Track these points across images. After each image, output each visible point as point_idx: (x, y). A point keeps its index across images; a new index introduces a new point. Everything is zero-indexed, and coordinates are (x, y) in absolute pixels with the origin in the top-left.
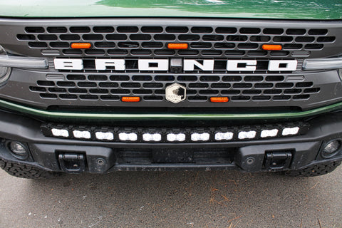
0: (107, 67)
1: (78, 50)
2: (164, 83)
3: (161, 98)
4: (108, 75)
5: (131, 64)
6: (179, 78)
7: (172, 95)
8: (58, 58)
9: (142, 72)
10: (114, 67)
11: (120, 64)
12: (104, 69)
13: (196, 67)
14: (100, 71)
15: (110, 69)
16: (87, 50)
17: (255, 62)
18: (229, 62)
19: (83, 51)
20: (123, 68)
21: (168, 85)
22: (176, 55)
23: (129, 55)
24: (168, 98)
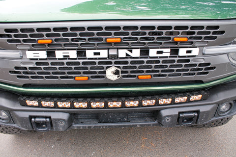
0: (64, 56)
1: (43, 45)
2: (105, 66)
3: (103, 77)
4: (65, 61)
5: (81, 53)
6: (116, 63)
7: (110, 74)
8: (28, 50)
9: (89, 59)
10: (69, 56)
11: (73, 54)
12: (62, 57)
13: (127, 55)
14: (59, 59)
15: (66, 57)
16: (49, 45)
17: (169, 50)
18: (151, 50)
19: (47, 45)
20: (75, 56)
21: (108, 68)
22: (113, 46)
23: (80, 47)
24: (108, 77)
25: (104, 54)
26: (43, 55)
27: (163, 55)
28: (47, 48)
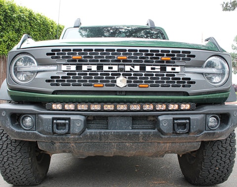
0: (88, 69)
1: (74, 60)
2: (116, 77)
4: (88, 73)
5: (100, 68)
6: (123, 74)
8: (64, 64)
9: (105, 71)
10: (91, 69)
11: (94, 68)
12: (86, 70)
14: (84, 71)
15: (89, 70)
17: (159, 67)
18: (147, 67)
20: (96, 69)
22: (122, 63)
23: (99, 62)
24: (118, 85)
25: (115, 68)
26: (73, 68)
27: (156, 70)
28: (78, 62)
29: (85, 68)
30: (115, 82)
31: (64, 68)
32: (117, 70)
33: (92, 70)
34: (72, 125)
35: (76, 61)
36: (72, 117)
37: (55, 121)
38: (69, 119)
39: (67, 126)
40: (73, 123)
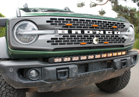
0: (76, 33)
2: (92, 38)
4: (76, 35)
7: (95, 41)
11: (79, 32)
12: (75, 33)
14: (73, 34)
15: (77, 33)
17: (112, 32)
21: (93, 38)
22: (94, 29)
23: (82, 28)
24: (94, 43)
25: (91, 32)
26: (66, 32)
28: (69, 28)
29: (74, 32)
30: (92, 41)
31: (60, 32)
32: (92, 33)
33: (78, 33)
34: (70, 72)
35: (68, 27)
36: (70, 67)
37: (58, 71)
38: (68, 68)
39: (67, 73)
40: (71, 71)
